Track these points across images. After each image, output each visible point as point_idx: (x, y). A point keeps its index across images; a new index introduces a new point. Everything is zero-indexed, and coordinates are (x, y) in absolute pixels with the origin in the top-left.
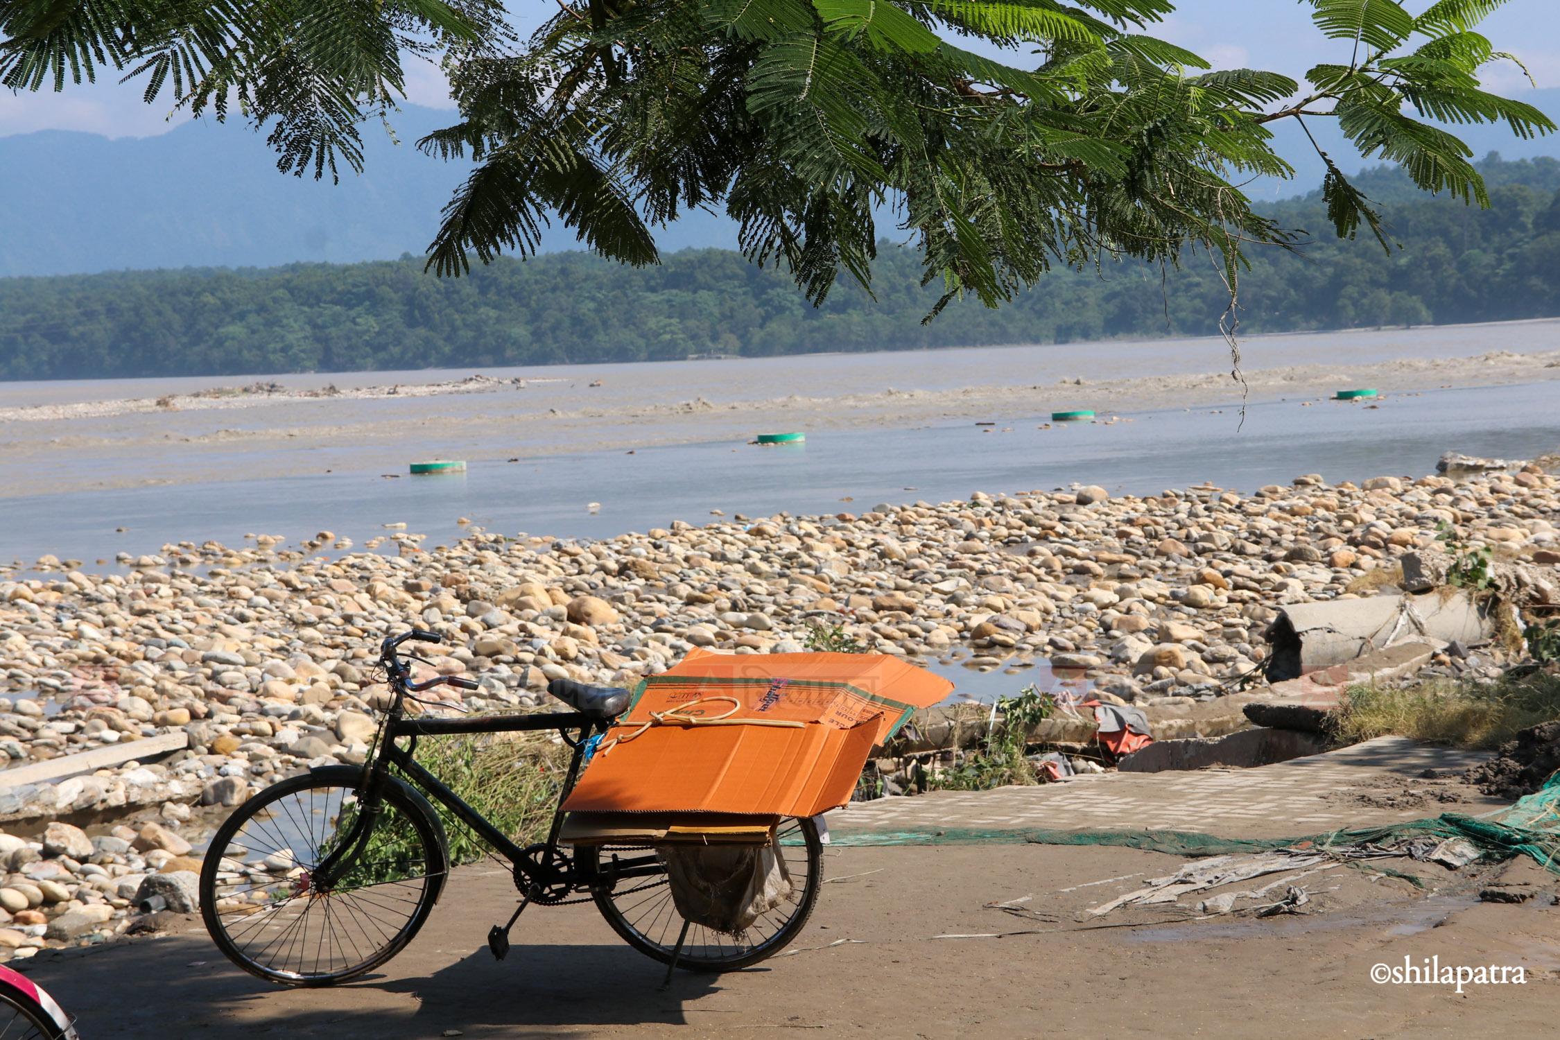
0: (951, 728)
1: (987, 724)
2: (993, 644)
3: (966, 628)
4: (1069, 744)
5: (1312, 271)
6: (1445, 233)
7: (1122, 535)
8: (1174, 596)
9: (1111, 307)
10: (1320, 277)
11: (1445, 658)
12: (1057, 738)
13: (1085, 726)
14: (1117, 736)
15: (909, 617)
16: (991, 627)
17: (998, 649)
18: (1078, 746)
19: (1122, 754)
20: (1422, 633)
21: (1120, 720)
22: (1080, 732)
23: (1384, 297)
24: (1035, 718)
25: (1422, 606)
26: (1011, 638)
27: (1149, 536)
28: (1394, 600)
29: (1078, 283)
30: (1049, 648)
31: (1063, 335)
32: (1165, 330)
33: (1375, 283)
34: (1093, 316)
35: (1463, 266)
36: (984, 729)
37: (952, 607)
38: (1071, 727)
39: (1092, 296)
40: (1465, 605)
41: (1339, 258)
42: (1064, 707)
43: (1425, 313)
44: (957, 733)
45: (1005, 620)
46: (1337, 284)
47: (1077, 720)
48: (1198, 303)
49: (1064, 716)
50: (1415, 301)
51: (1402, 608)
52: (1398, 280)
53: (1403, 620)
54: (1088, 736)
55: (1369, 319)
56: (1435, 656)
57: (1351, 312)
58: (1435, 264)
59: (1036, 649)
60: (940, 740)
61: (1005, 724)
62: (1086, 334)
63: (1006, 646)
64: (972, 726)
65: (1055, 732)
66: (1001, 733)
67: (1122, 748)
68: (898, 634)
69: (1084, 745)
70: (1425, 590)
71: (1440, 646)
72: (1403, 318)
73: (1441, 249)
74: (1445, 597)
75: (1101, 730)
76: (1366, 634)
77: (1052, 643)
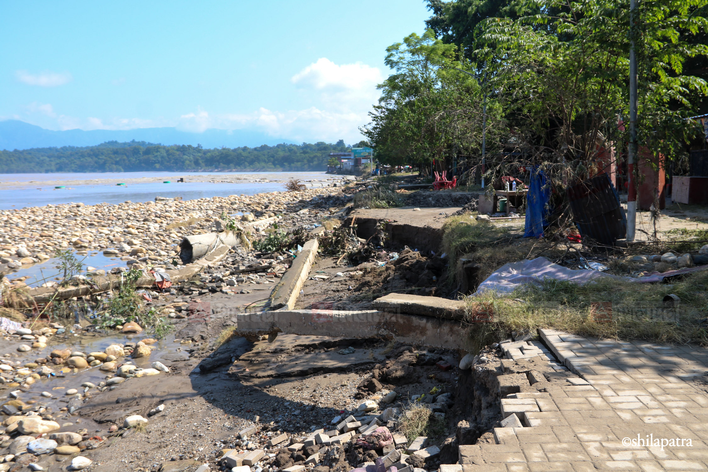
0: (109, 284)
1: (121, 282)
2: (81, 247)
3: (71, 242)
4: (147, 286)
5: (100, 161)
6: (126, 154)
7: (96, 215)
8: (124, 231)
9: (57, 166)
10: (101, 162)
11: (232, 250)
12: (143, 284)
13: (151, 280)
14: (162, 283)
15: (52, 239)
16: (79, 242)
17: (83, 248)
18: (149, 286)
19: (164, 288)
20: (223, 243)
21: (162, 277)
22: (150, 282)
23: (114, 166)
24: (136, 278)
25: (222, 235)
26: (86, 245)
27: (103, 215)
28: (214, 234)
29: (50, 161)
30: (99, 248)
31: (47, 171)
32: (69, 171)
33: (112, 163)
34: (53, 168)
35: (129, 161)
36: (119, 283)
37: (63, 235)
38: (147, 281)
39: (53, 163)
40: (232, 235)
41: (105, 158)
42: (144, 274)
43: (122, 170)
44: (111, 285)
45: (83, 239)
46: (105, 163)
47: (149, 278)
48: (76, 166)
49: (145, 277)
50: (120, 167)
51: (217, 236)
52: (117, 163)
53: (218, 240)
54: (152, 283)
55: (111, 170)
56: (230, 250)
57: (108, 169)
58: (124, 160)
59: (95, 248)
60: (105, 288)
61: (127, 281)
62: (52, 171)
63: (85, 247)
64: (116, 283)
65: (142, 282)
66: (125, 284)
67: (164, 287)
68: (51, 244)
69: (151, 286)
70: (222, 231)
71: (230, 247)
72: (118, 171)
73: (125, 157)
74: (227, 233)
75: (157, 281)
76: (209, 244)
77: (99, 246)
